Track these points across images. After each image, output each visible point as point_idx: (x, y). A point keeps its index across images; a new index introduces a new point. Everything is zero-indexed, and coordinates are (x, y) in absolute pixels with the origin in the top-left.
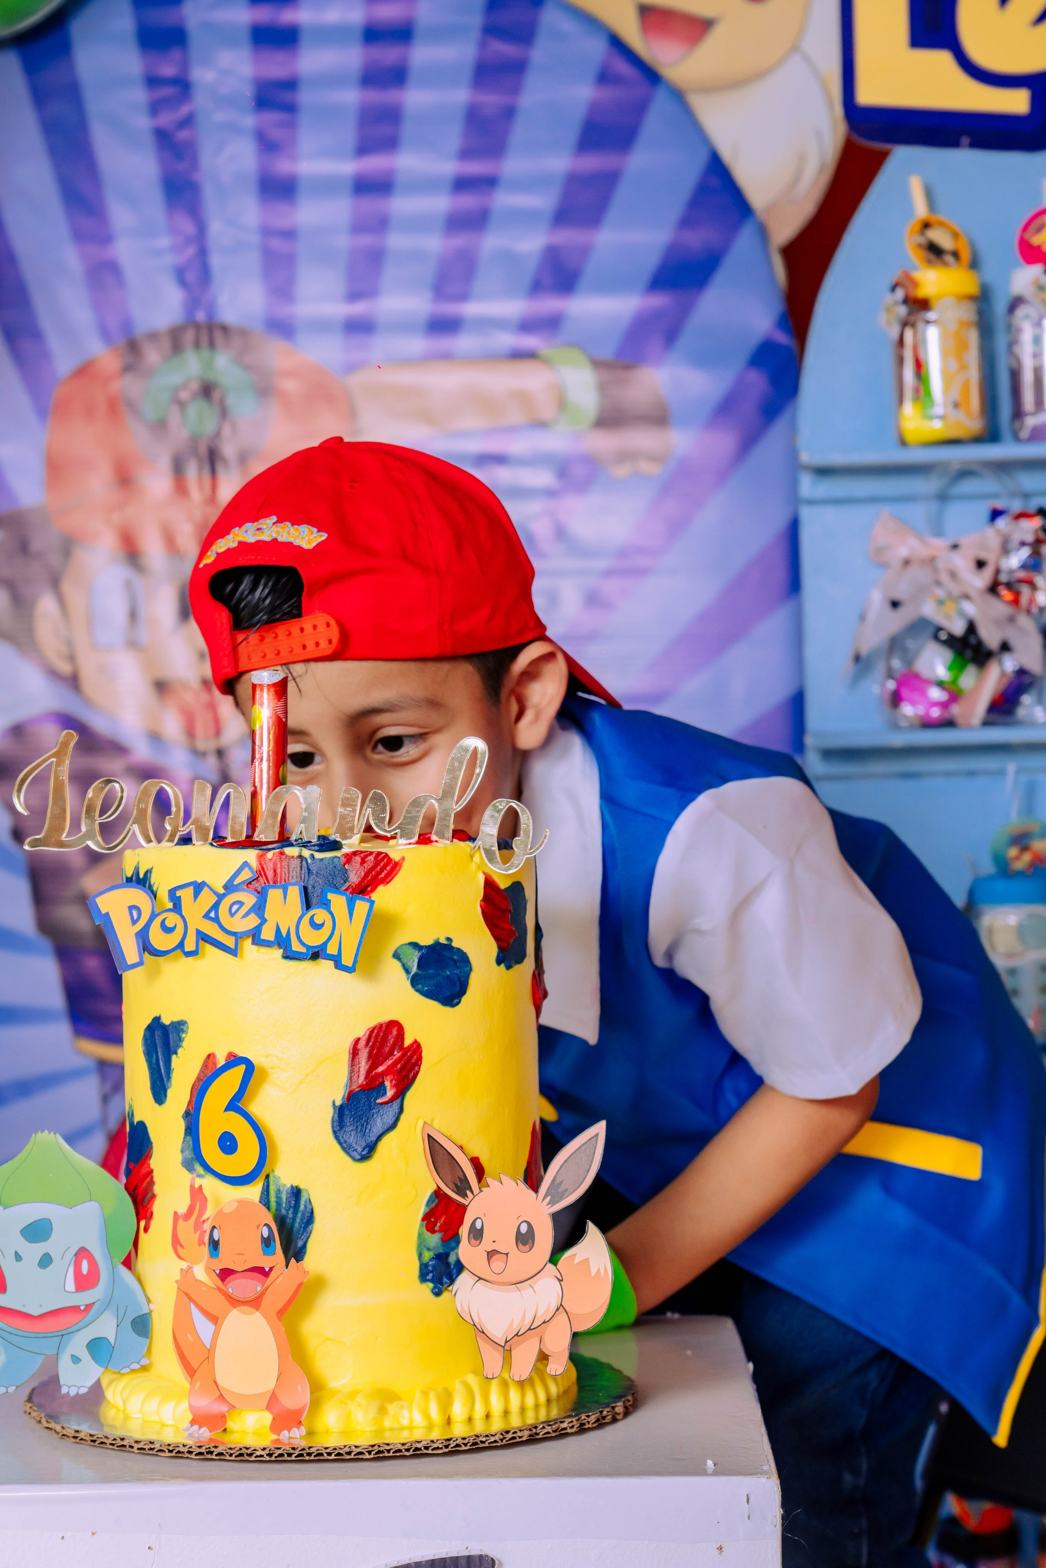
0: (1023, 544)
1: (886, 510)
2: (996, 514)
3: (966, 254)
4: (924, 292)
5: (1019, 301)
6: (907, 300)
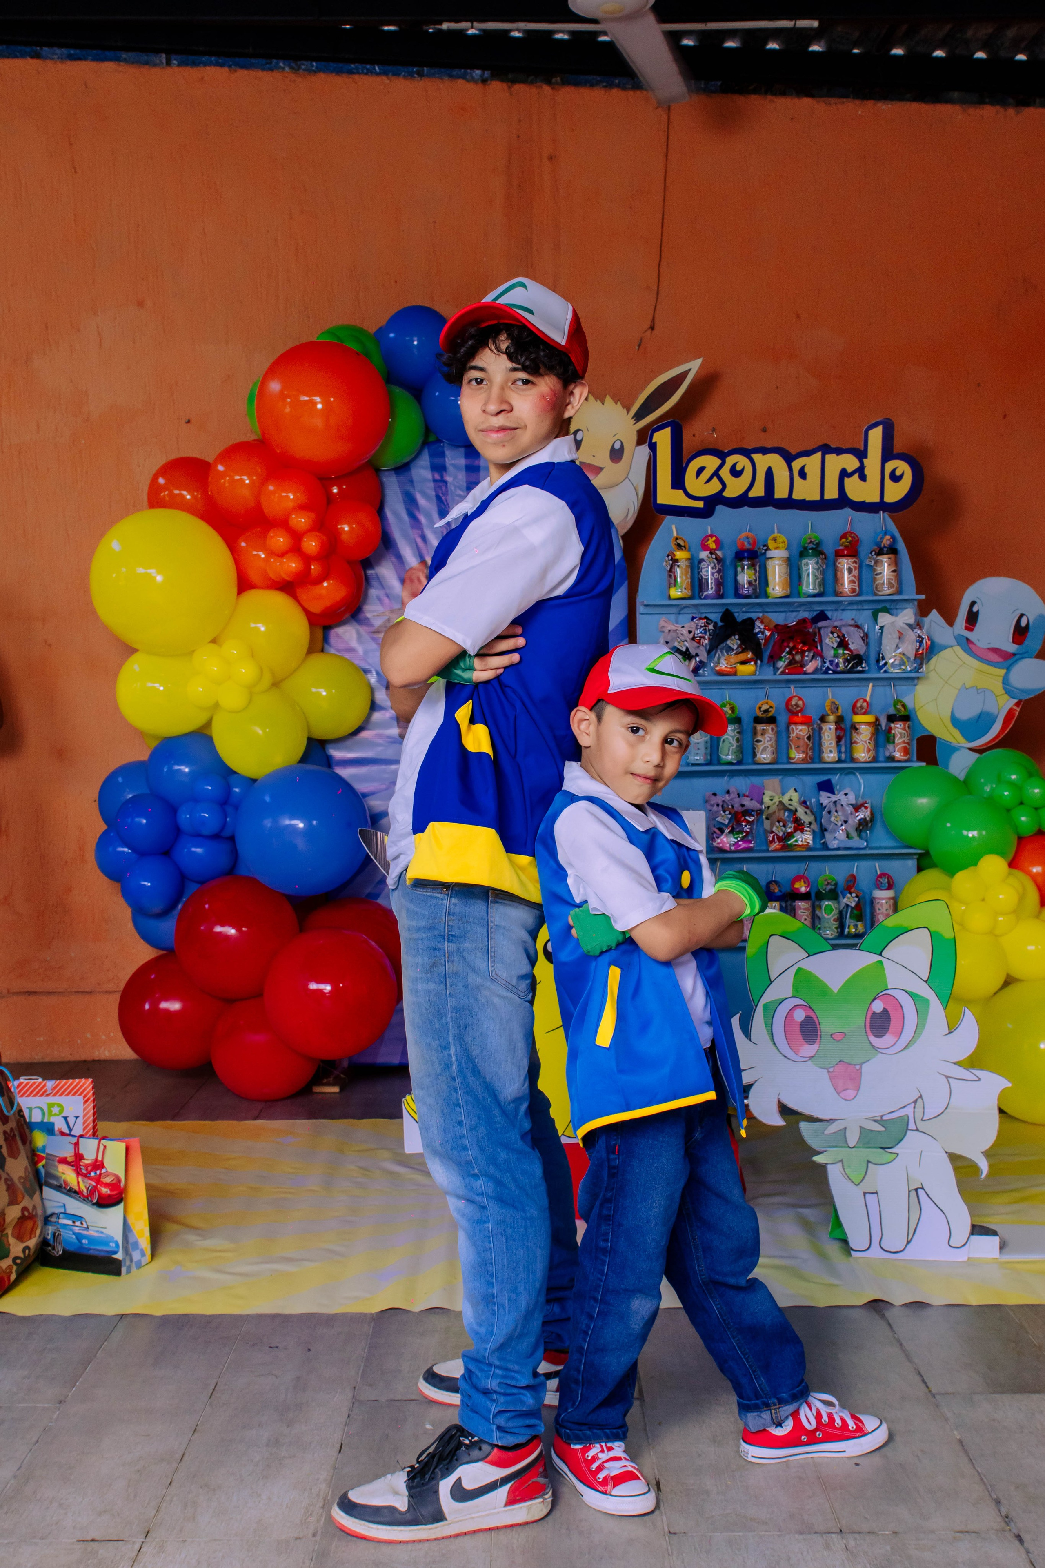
1: (665, 616)
2: (693, 618)
3: (687, 547)
4: (677, 557)
5: (702, 560)
6: (672, 559)
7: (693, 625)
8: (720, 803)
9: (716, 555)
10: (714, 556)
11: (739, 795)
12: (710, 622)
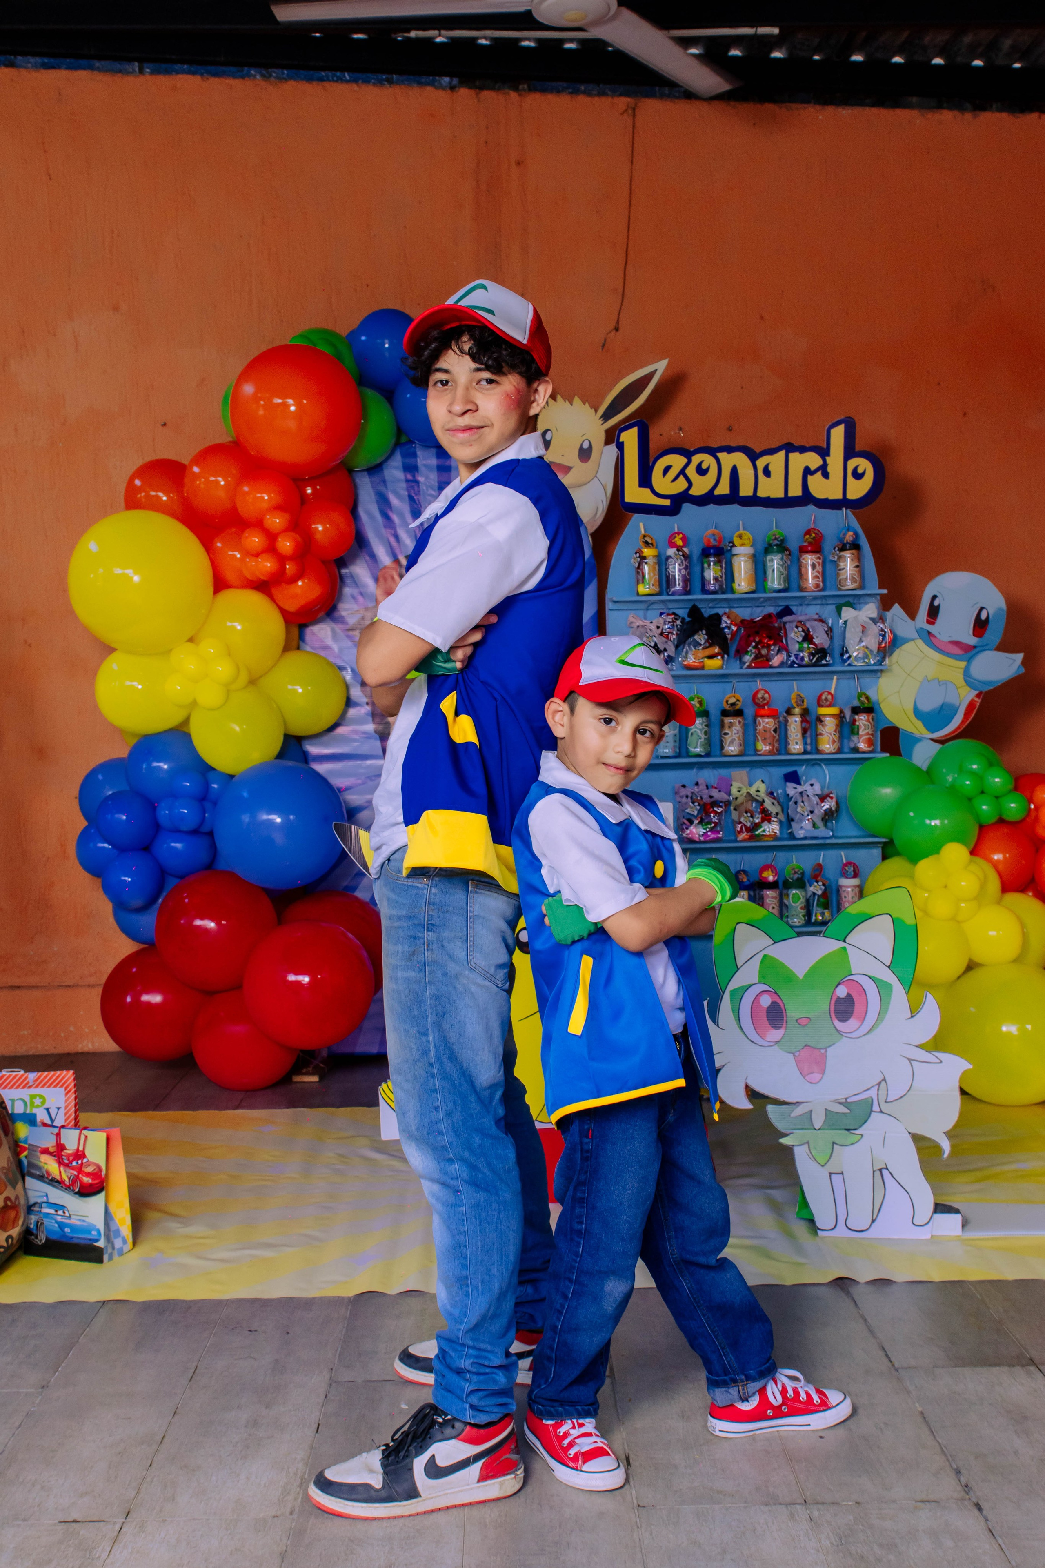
0: (669, 622)
1: (633, 612)
2: (661, 614)
3: (655, 544)
4: (644, 555)
5: (669, 557)
6: (640, 557)
7: (660, 621)
8: (689, 794)
9: (683, 552)
10: (681, 553)
11: (707, 787)
12: (677, 618)
